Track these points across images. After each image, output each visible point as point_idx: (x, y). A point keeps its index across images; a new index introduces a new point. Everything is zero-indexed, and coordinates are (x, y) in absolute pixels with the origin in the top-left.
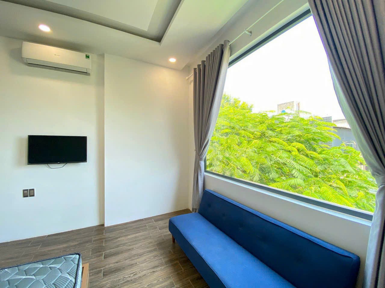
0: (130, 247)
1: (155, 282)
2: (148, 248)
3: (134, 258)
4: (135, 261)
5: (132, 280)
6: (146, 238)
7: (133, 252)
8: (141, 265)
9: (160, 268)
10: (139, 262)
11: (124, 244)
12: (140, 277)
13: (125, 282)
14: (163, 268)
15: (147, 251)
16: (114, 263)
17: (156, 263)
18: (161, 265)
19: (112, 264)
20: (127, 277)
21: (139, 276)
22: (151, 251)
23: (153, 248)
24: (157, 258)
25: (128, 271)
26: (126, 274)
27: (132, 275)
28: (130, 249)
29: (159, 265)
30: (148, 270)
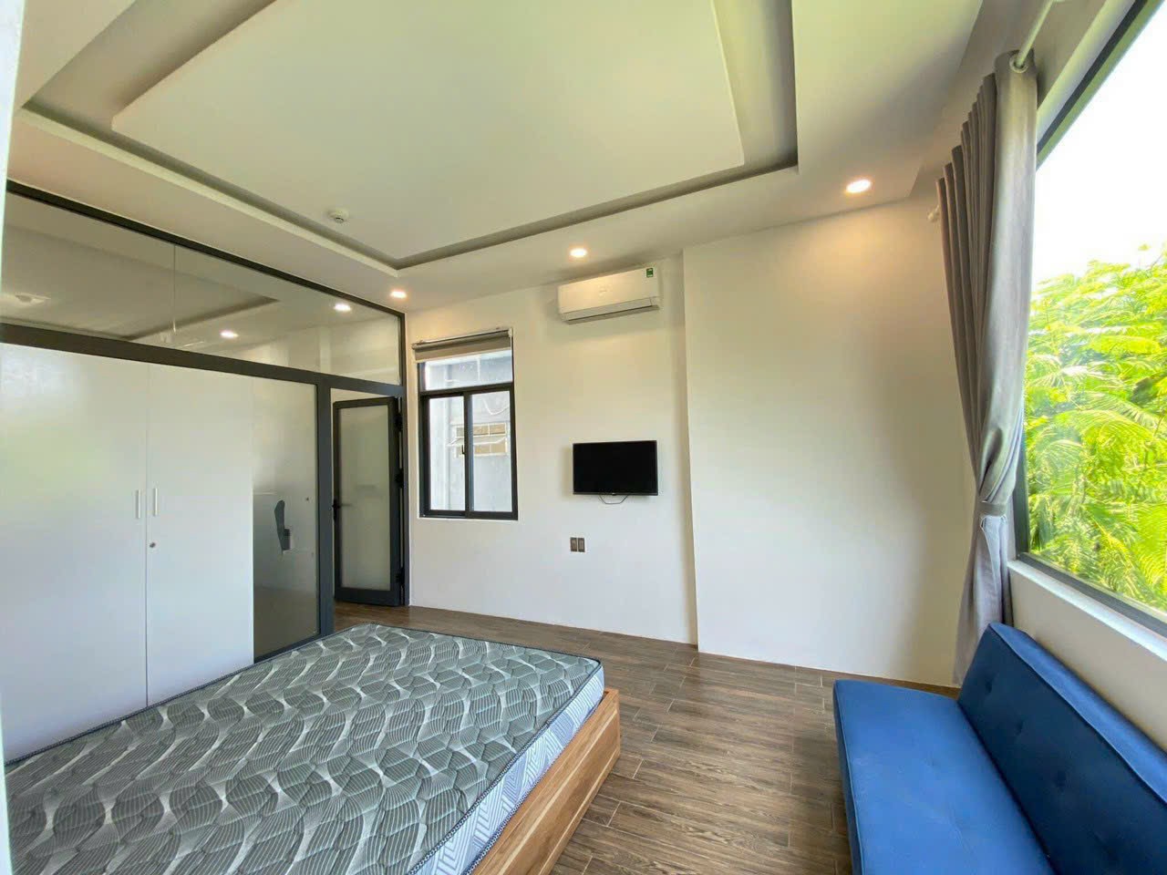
0: (729, 715)
1: (746, 809)
2: (769, 736)
3: (725, 739)
4: (726, 746)
5: (698, 775)
6: (775, 712)
7: (732, 728)
8: (733, 760)
9: (775, 791)
10: (732, 752)
11: (720, 703)
12: (718, 780)
13: (686, 772)
14: (781, 794)
15: (765, 740)
16: (683, 728)
17: (771, 776)
18: (781, 786)
19: (678, 726)
20: (693, 764)
21: (718, 777)
22: (770, 746)
23: (781, 742)
24: (778, 767)
25: (702, 757)
26: (697, 760)
27: (704, 767)
28: (725, 718)
29: (776, 783)
30: (742, 777)
